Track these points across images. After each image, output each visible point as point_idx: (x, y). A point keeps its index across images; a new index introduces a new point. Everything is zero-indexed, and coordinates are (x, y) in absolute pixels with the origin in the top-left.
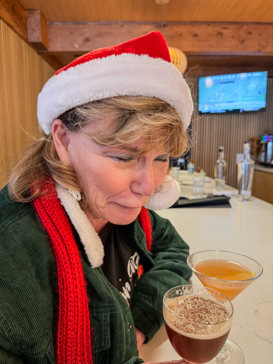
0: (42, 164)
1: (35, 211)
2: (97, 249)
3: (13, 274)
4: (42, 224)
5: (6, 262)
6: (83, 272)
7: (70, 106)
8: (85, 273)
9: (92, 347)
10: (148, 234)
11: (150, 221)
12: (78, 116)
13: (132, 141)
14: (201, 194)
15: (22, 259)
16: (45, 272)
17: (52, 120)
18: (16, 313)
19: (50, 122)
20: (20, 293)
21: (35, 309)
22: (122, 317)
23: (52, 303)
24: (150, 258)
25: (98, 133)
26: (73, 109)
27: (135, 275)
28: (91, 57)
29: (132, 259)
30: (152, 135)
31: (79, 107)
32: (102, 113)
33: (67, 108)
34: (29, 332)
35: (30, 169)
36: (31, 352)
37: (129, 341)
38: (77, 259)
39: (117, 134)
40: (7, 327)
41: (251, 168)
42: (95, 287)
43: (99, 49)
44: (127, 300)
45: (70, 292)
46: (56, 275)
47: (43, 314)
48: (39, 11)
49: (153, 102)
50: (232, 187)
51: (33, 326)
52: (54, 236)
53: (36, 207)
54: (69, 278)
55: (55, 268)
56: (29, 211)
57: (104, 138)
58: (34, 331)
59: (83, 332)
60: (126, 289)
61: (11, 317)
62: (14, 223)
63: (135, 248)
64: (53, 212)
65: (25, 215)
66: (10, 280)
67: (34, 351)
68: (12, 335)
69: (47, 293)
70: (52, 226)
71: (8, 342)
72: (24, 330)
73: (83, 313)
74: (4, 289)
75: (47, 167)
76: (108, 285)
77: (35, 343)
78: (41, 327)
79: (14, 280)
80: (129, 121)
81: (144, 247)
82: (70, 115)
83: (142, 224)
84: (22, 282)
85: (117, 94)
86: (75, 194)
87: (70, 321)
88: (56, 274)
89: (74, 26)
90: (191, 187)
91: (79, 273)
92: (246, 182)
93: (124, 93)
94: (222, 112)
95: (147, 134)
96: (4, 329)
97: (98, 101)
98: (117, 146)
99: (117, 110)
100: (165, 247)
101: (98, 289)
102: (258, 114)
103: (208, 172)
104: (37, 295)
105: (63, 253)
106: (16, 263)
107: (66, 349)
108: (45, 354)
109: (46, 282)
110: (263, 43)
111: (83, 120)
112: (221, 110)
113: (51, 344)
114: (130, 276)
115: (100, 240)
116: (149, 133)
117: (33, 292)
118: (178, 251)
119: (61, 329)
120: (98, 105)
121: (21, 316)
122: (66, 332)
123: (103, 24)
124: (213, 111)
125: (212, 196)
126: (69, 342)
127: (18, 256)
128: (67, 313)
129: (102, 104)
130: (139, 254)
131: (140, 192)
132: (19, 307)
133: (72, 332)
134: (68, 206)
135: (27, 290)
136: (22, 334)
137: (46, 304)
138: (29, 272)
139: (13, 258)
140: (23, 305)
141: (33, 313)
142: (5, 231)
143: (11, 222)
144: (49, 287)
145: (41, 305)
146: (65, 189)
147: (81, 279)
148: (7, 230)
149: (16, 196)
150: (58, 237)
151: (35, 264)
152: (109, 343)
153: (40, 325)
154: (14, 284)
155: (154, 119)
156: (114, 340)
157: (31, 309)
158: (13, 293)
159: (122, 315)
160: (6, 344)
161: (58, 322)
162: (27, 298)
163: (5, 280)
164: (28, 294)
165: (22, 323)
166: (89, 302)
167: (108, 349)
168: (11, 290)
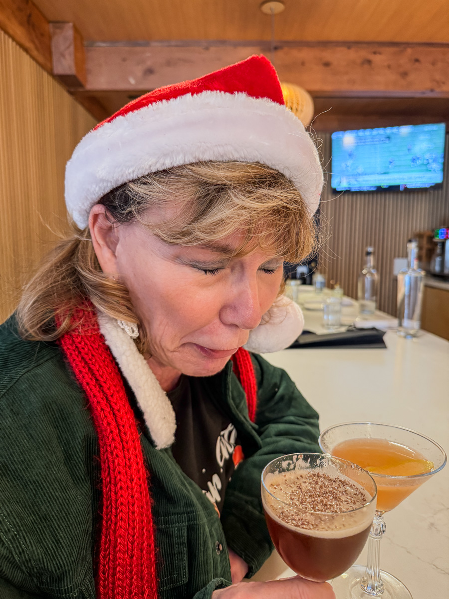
0: (72, 279)
1: (63, 355)
2: (165, 418)
3: (27, 457)
4: (75, 376)
5: (16, 438)
6: (143, 456)
7: (117, 180)
8: (145, 457)
9: (158, 580)
10: (251, 393)
11: (254, 371)
12: (132, 196)
13: (220, 236)
15: (43, 432)
16: (80, 454)
17: (90, 205)
18: (33, 523)
19: (85, 208)
20: (38, 488)
21: (64, 517)
22: (207, 530)
23: (91, 505)
24: (255, 433)
25: (165, 223)
26: (124, 185)
27: (229, 463)
28: (152, 99)
29: (223, 436)
30: (254, 226)
31: (133, 181)
32: (170, 191)
33: (113, 184)
34: (54, 555)
35: (52, 287)
36: (58, 588)
37: (219, 571)
38: (131, 433)
39: (196, 225)
40: (17, 546)
41: (419, 283)
42: (163, 480)
43: (166, 87)
44: (215, 504)
45: (121, 488)
46: (97, 460)
47: (77, 524)
48: (71, 24)
49: (256, 171)
50: (386, 314)
51: (61, 544)
52: (95, 396)
53: (65, 348)
54: (119, 464)
55: (96, 449)
56: (53, 355)
57: (175, 232)
58: (62, 553)
59: (142, 555)
60: (213, 485)
61: (24, 530)
62: (29, 373)
63: (228, 417)
64: (93, 355)
65: (47, 361)
66: (22, 468)
67: (63, 586)
68: (26, 560)
69: (82, 490)
70: (91, 379)
71: (19, 571)
72: (45, 550)
73: (142, 523)
74: (14, 484)
75: (81, 284)
76: (183, 478)
77: (63, 574)
78: (73, 545)
79: (30, 468)
80: (216, 202)
81: (245, 415)
82: (118, 196)
83: (241, 376)
84: (43, 472)
85: (195, 158)
86: (128, 328)
87: (120, 536)
88: (98, 459)
89: (127, 48)
90: (320, 314)
91: (136, 457)
93: (206, 157)
94: (370, 190)
95: (246, 224)
96: (13, 549)
97: (164, 171)
98: (195, 244)
99: (196, 186)
100: (280, 415)
101: (168, 483)
102: (430, 193)
103: (347, 289)
104: (67, 492)
105: (109, 424)
106: (32, 440)
107: (113, 583)
108: (81, 592)
109: (81, 471)
110: (438, 77)
111: (139, 203)
112: (368, 187)
113: (91, 574)
114: (221, 464)
115: (169, 403)
116: (249, 222)
117: (60, 487)
118: (300, 422)
119: (105, 550)
120: (164, 177)
121: (40, 527)
122: (113, 555)
123: (177, 46)
124: (355, 188)
125: (354, 329)
126: (119, 571)
127: (36, 427)
128: (116, 524)
129: (171, 176)
130: (235, 427)
131: (237, 323)
132: (37, 514)
133: (124, 555)
134: (116, 347)
135: (50, 484)
136: (43, 559)
137: (82, 508)
138: (54, 455)
139: (28, 430)
140: (44, 509)
141: (60, 523)
142: (14, 387)
143: (23, 372)
144: (86, 480)
145: (74, 509)
146: (112, 319)
147: (140, 467)
148: (18, 385)
149: (31, 331)
150: (102, 396)
151: (64, 441)
152: (186, 573)
153: (72, 542)
154: (30, 474)
155: (257, 198)
156: (193, 569)
157: (56, 516)
158: (28, 490)
159: (206, 527)
160: (15, 575)
161: (100, 537)
162: (50, 498)
163: (15, 468)
164: (51, 490)
165: (42, 539)
166: (153, 505)
167: (184, 584)
168: (25, 484)
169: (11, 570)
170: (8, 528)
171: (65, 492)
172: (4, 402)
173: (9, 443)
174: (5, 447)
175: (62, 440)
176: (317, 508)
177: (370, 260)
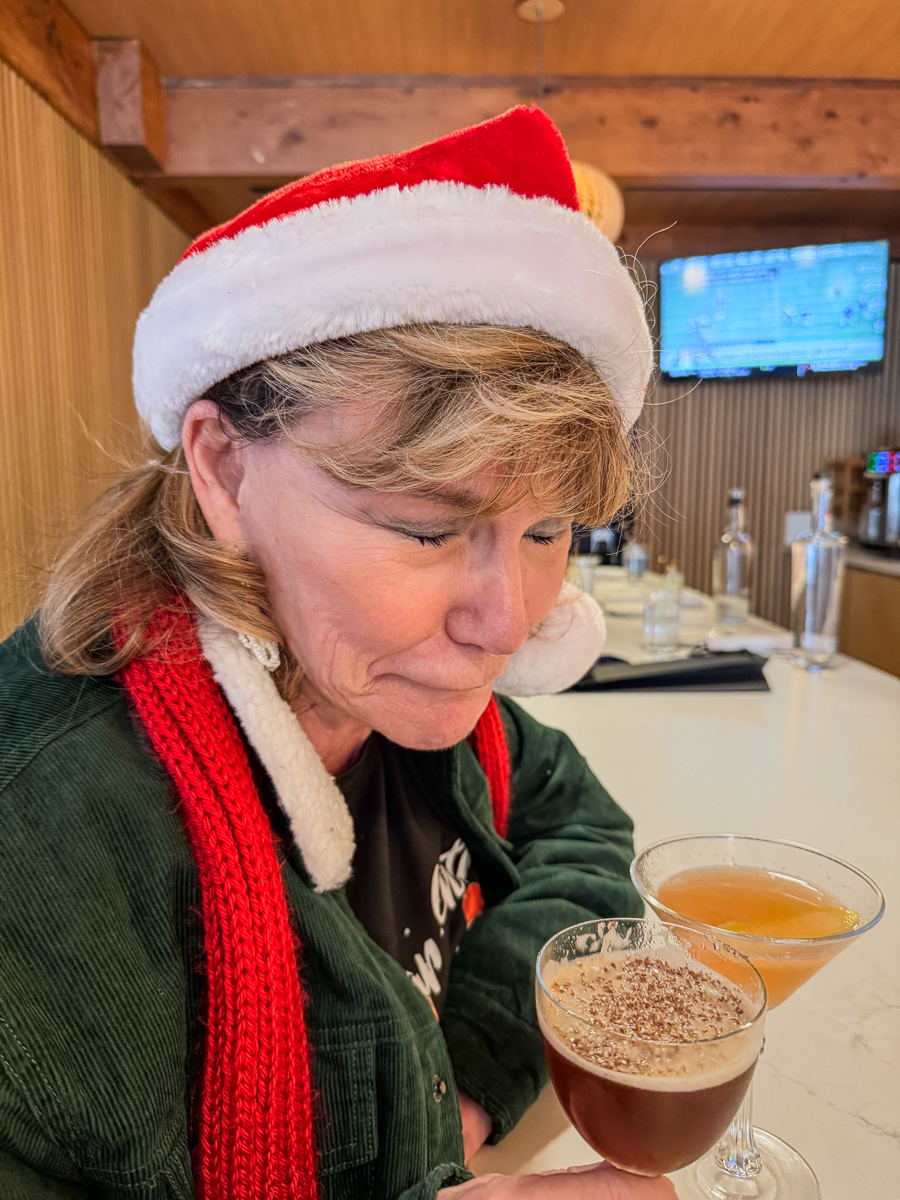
0: (151, 549)
1: (127, 703)
2: (332, 829)
3: (56, 910)
4: (152, 747)
5: (34, 873)
6: (288, 907)
7: (246, 356)
8: (292, 910)
9: (318, 1153)
10: (499, 779)
11: (504, 735)
12: (275, 388)
13: (452, 475)
14: (671, 646)
15: (87, 860)
16: (163, 903)
17: (185, 403)
18: (67, 1042)
19: (176, 408)
20: (78, 973)
21: (130, 1030)
22: (416, 1054)
23: (184, 1007)
24: (506, 860)
25: (342, 446)
26: (258, 365)
27: (456, 916)
28: (316, 192)
29: (444, 864)
30: (521, 456)
31: (277, 358)
32: (354, 381)
33: (236, 363)
34: (110, 1105)
35: (114, 566)
36: (117, 1172)
37: (439, 1135)
38: (266, 862)
39: (405, 451)
40: (36, 1088)
41: (834, 560)
42: (327, 954)
43: (340, 166)
44: (430, 1000)
45: (245, 971)
46: (197, 916)
47: (156, 1045)
48: (135, 43)
49: (526, 345)
50: (770, 622)
51: (124, 1085)
52: (191, 787)
53: (133, 689)
54: (240, 924)
55: (194, 892)
56: (108, 704)
57: (362, 463)
58: (127, 1102)
59: (286, 1104)
60: (425, 961)
61: (51, 1056)
62: (58, 742)
63: (454, 826)
64: (188, 705)
65: (94, 716)
66: (47, 933)
67: (127, 1167)
68: (55, 1116)
69: (168, 975)
70: (185, 753)
71: (40, 1137)
72: (92, 1097)
73: (286, 1041)
74: (29, 963)
75: (169, 560)
76: (367, 950)
77: (129, 1143)
78: (148, 1087)
79: (61, 932)
80: (446, 406)
81: (486, 822)
82: (246, 385)
83: (479, 746)
84: (87, 940)
85: (405, 317)
86: (259, 648)
87: (243, 1068)
88: (199, 913)
89: (250, 91)
90: (636, 623)
91: (274, 908)
92: (819, 608)
93: (428, 315)
94: (738, 375)
95: (505, 453)
96: (28, 1094)
97: (342, 340)
98: (403, 488)
99: (407, 372)
100: (555, 822)
101: (338, 961)
102: (857, 381)
103: (691, 573)
104: (136, 981)
105: (220, 843)
106: (65, 877)
107: (230, 1162)
108: (163, 1179)
109: (165, 937)
110: (873, 148)
111: (290, 403)
112: (734, 369)
113: (183, 1143)
114: (441, 919)
115: (341, 798)
116: (513, 449)
117: (121, 972)
118: (596, 837)
119: (214, 1096)
120: (342, 352)
121: (82, 1050)
122: (230, 1106)
123: (347, 86)
124: (708, 370)
125: (705, 653)
126: (241, 1138)
127: (74, 850)
128: (234, 1043)
129: (355, 350)
130: (468, 846)
131: (481, 641)
132: (77, 1023)
133: (250, 1105)
134: (236, 686)
135: (101, 965)
136: (88, 1113)
137: (166, 1013)
138: (110, 906)
139: (57, 858)
140: (90, 1015)
141: (122, 1042)
142: (28, 769)
143: (48, 739)
144: (175, 956)
145: (150, 1014)
146: (226, 631)
147: (281, 927)
148: (36, 765)
149: (66, 656)
150: (206, 788)
151: (129, 877)
152: (373, 1140)
153: (146, 1081)
154: (61, 944)
155: (530, 400)
156: (388, 1131)
157: (115, 1028)
158: (58, 975)
159: (415, 1048)
160: (32, 1145)
161: (203, 1070)
162: (103, 993)
163: (32, 931)
164: (105, 978)
165: (86, 1074)
166: (307, 1005)
167: (370, 1162)
168: (51, 964)
169: (25, 1136)
170: (18, 1051)
171: (132, 981)
172: (8, 801)
173: (19, 883)
174: (12, 890)
175: (126, 875)
176: (643, 1030)
177: (737, 515)
